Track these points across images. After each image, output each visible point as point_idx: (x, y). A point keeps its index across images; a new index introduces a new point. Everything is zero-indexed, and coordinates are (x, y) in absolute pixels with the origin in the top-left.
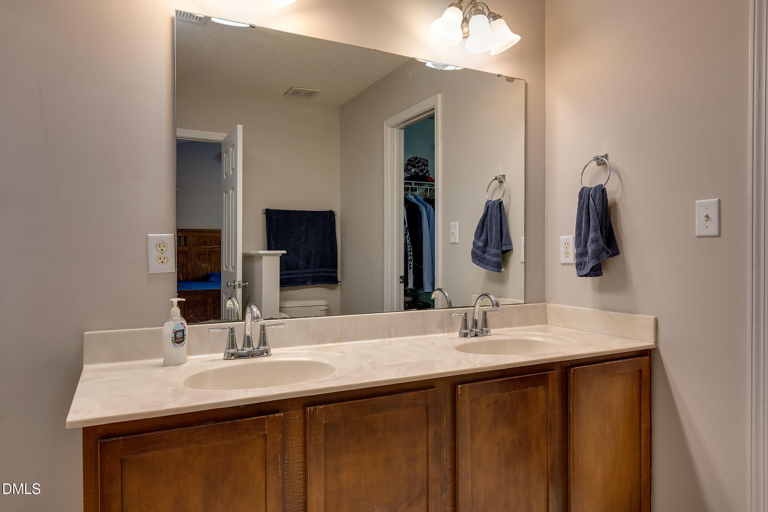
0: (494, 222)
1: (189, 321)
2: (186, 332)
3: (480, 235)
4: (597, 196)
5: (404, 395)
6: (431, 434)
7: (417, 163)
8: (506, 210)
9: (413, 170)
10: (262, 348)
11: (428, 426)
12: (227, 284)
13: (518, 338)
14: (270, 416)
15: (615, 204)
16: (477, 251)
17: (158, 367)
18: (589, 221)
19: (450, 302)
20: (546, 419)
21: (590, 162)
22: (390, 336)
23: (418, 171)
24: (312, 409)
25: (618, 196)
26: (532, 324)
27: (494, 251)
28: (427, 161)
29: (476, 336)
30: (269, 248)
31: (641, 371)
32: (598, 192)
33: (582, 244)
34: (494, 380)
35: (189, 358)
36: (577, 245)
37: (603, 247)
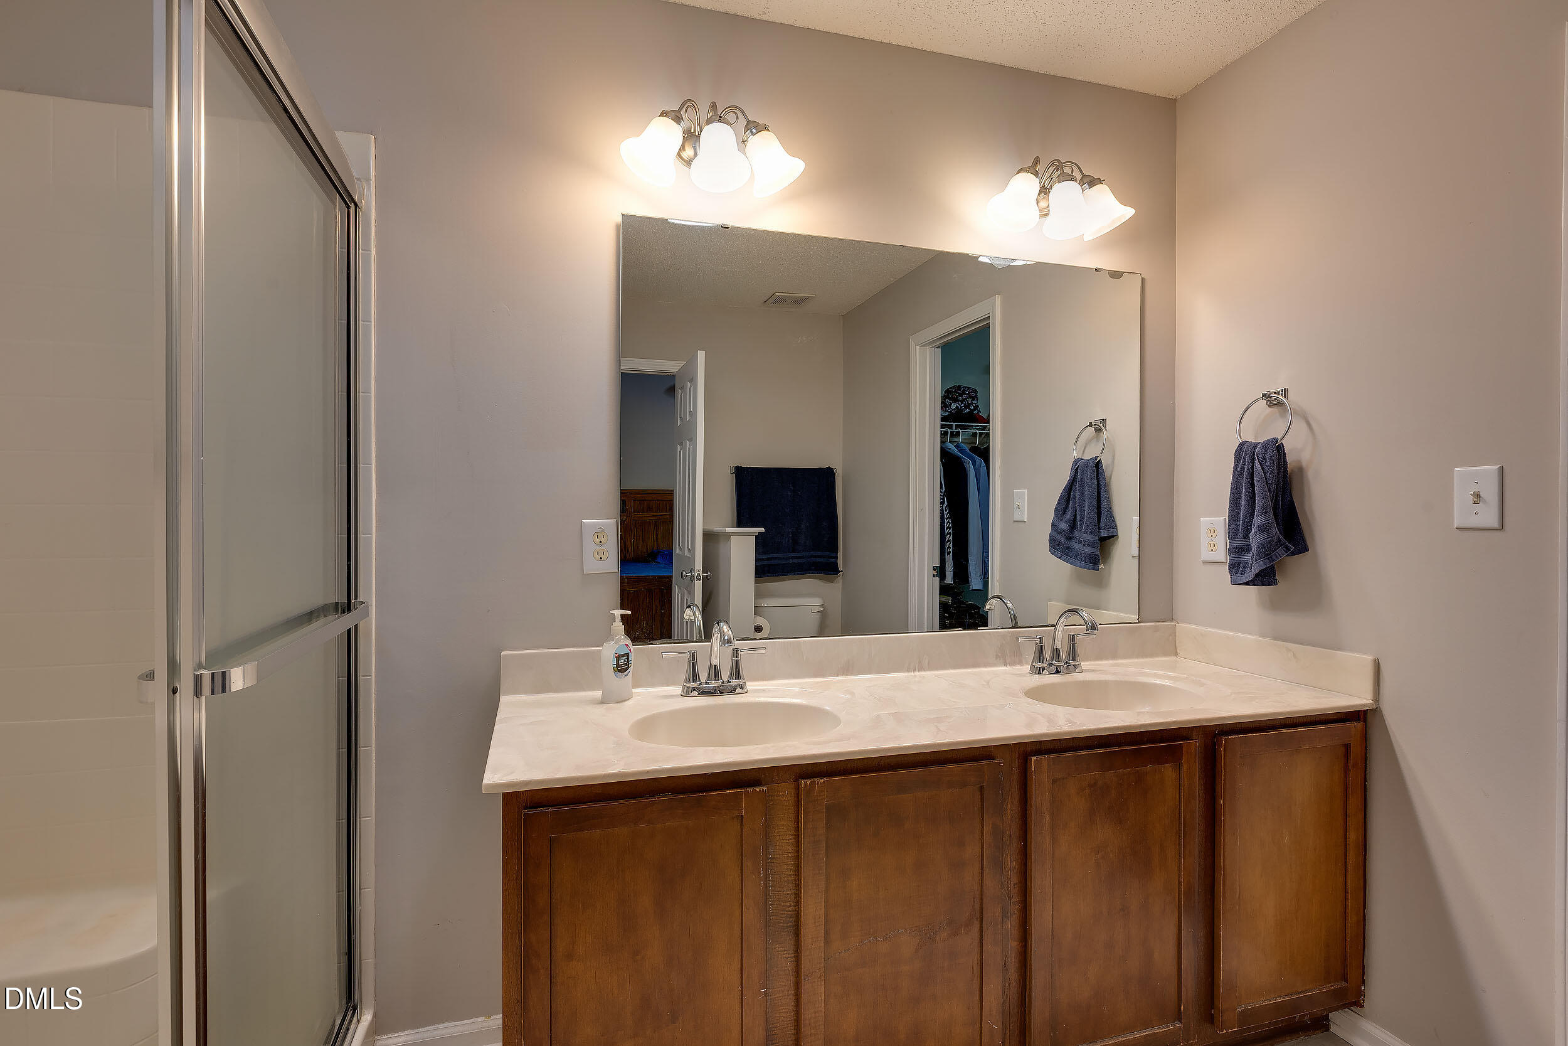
0: (1087, 492)
1: (635, 640)
2: (632, 658)
3: (1064, 512)
4: (1268, 456)
5: (945, 767)
6: (987, 829)
7: (961, 395)
8: (1107, 473)
9: (954, 406)
10: (734, 682)
11: (982, 816)
12: (682, 573)
13: (1126, 679)
14: (749, 789)
15: (1301, 470)
16: (1059, 537)
17: (594, 704)
18: (1252, 497)
19: (1015, 617)
20: (1177, 815)
21: (1256, 400)
22: (921, 669)
23: (961, 407)
24: (808, 783)
25: (1305, 457)
26: (1152, 655)
27: (1086, 537)
28: (975, 391)
29: (1058, 672)
30: (740, 524)
31: (1347, 747)
32: (1270, 452)
33: (1241, 534)
34: (1089, 752)
35: (635, 691)
36: (1233, 532)
37: (1279, 540)
